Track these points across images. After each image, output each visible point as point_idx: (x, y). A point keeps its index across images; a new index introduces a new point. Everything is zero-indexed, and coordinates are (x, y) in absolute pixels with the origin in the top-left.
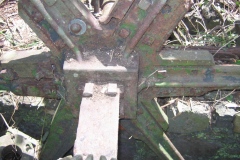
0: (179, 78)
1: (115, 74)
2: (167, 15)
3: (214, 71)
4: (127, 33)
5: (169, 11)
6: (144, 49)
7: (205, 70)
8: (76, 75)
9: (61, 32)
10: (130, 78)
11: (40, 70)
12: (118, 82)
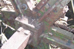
0: (57, 39)
1: (31, 27)
2: (55, 13)
3: (71, 42)
4: (40, 15)
5: (57, 12)
6: (46, 23)
7: (68, 40)
8: (18, 23)
9: (18, 7)
10: (35, 31)
11: (11, 17)
12: (31, 31)
